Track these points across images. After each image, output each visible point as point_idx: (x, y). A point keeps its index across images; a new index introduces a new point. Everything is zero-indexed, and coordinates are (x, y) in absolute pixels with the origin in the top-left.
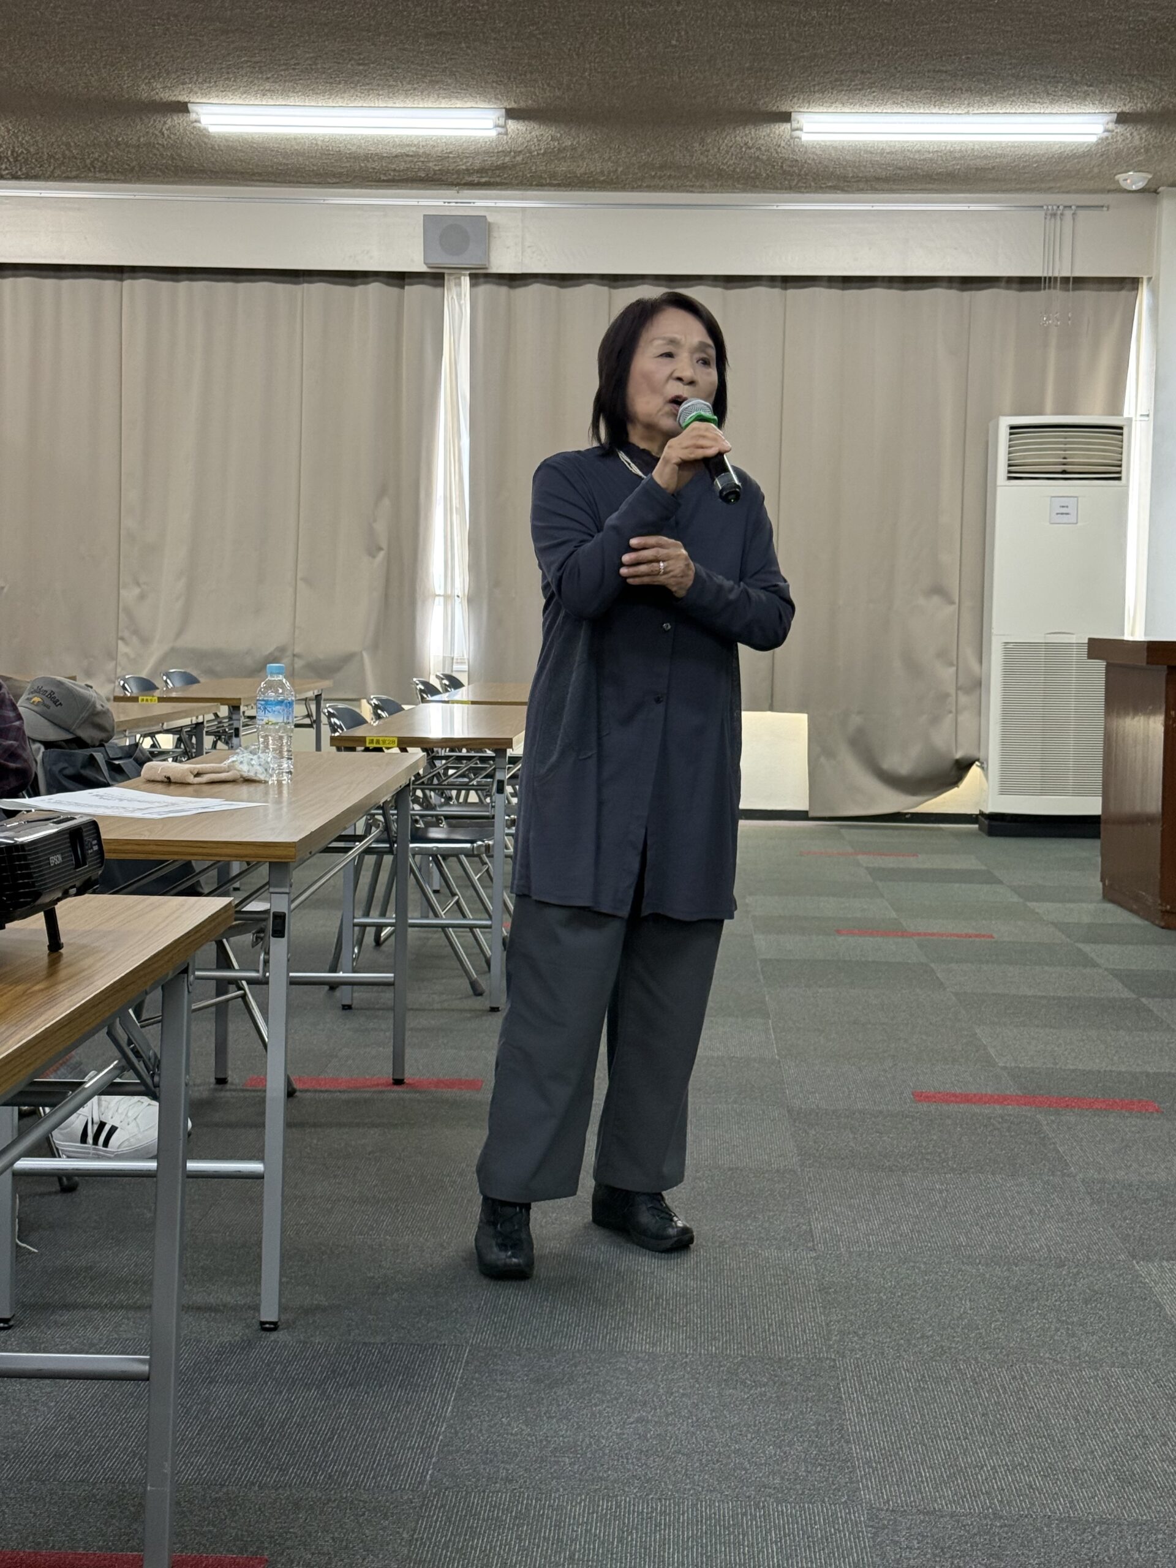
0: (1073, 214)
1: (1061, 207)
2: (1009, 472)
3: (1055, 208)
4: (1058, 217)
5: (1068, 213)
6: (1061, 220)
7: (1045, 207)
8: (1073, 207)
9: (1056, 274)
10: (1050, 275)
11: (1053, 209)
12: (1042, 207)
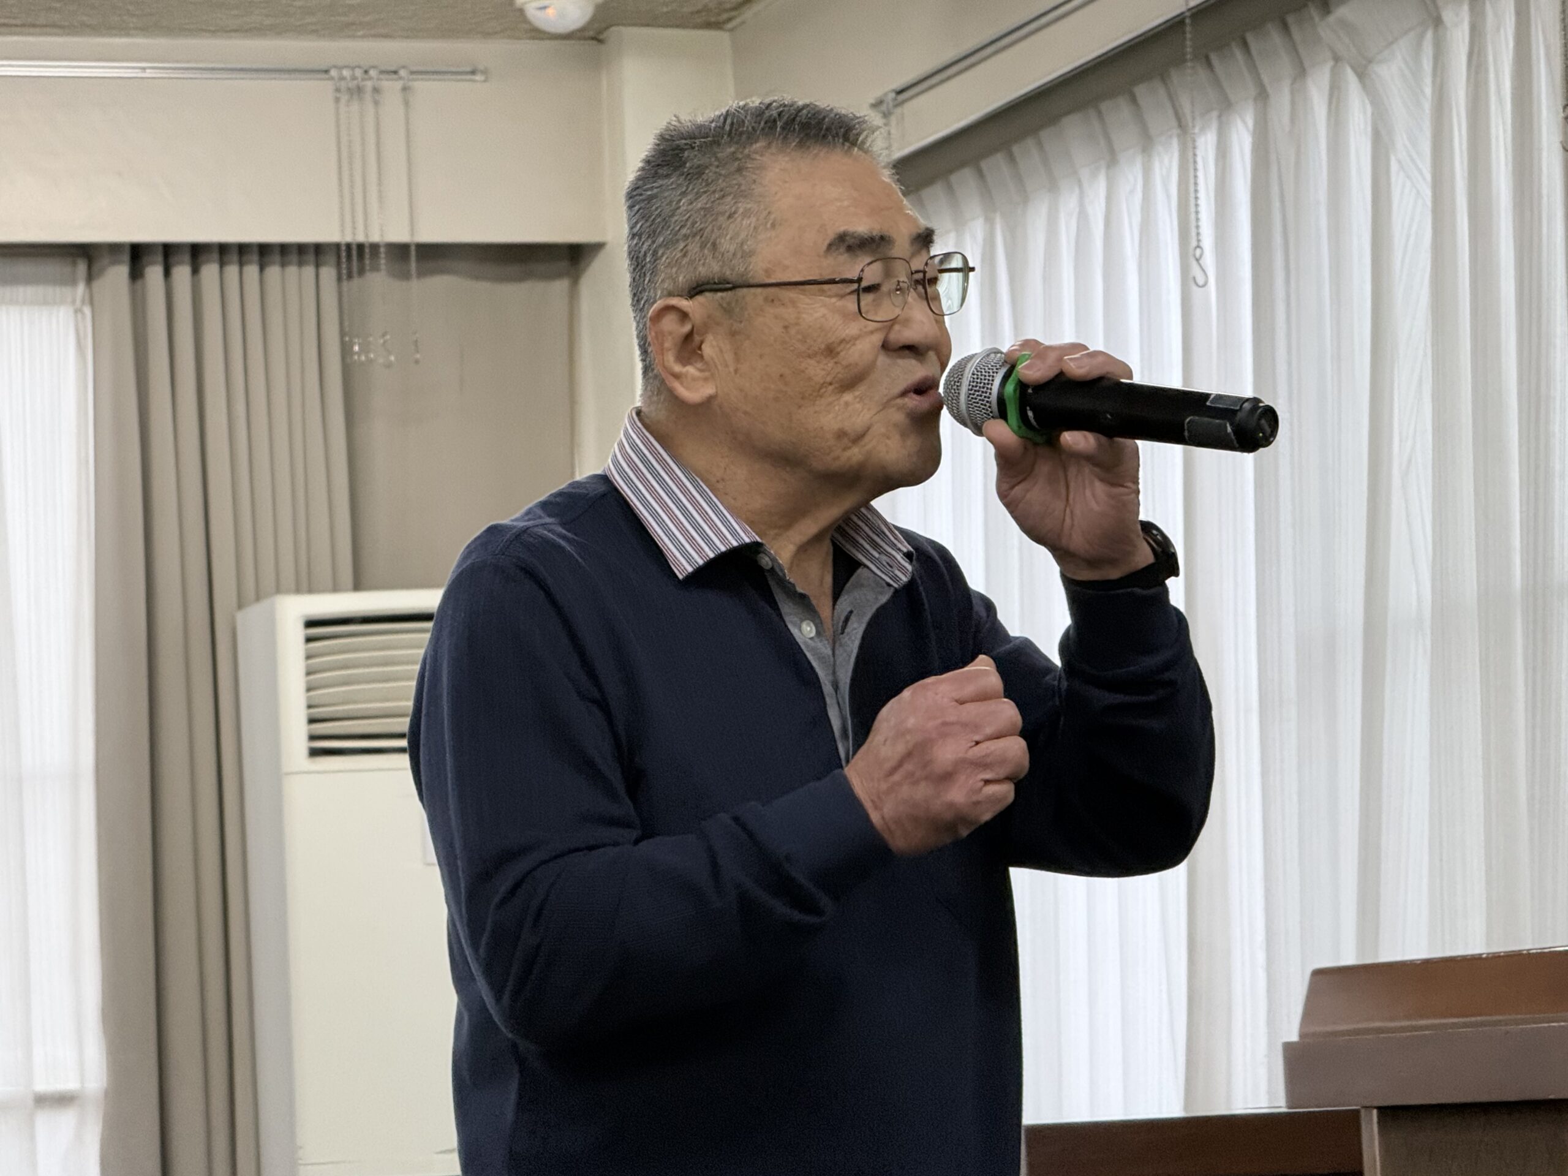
0: (405, 89)
1: (373, 73)
2: (313, 738)
3: (358, 73)
4: (368, 96)
5: (392, 87)
6: (376, 103)
7: (334, 73)
8: (402, 73)
9: (375, 238)
10: (361, 238)
11: (354, 78)
12: (326, 72)
